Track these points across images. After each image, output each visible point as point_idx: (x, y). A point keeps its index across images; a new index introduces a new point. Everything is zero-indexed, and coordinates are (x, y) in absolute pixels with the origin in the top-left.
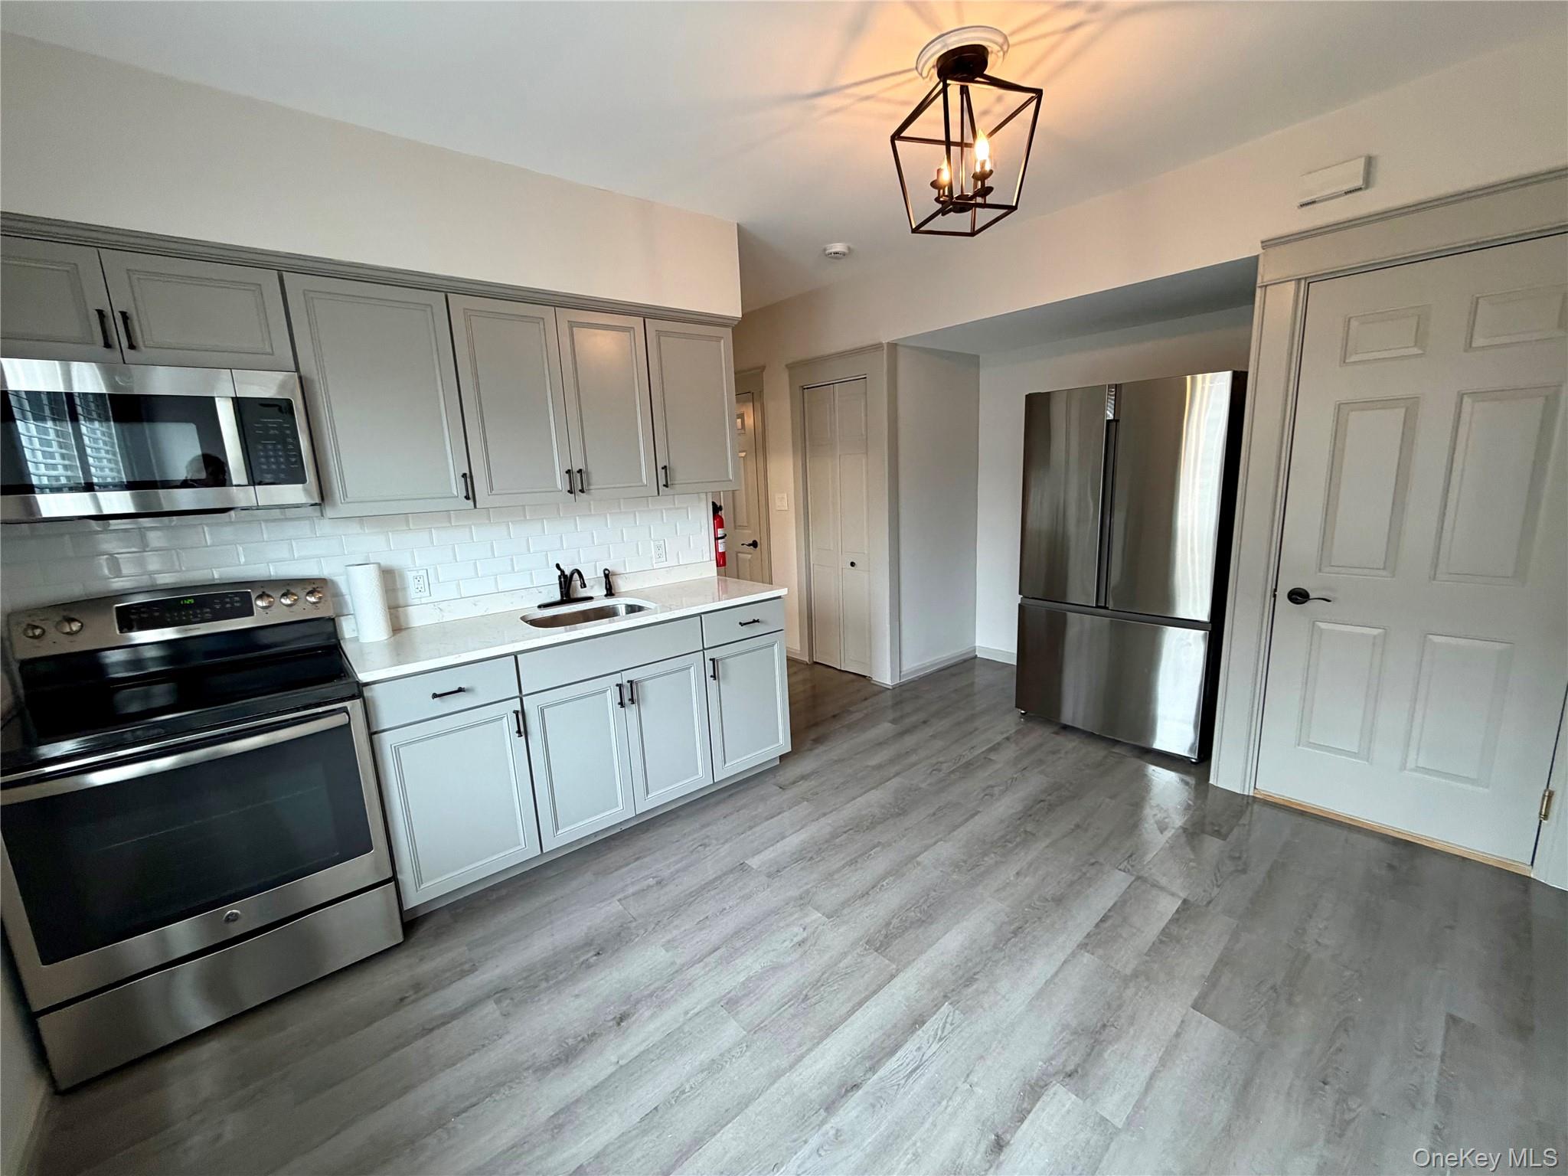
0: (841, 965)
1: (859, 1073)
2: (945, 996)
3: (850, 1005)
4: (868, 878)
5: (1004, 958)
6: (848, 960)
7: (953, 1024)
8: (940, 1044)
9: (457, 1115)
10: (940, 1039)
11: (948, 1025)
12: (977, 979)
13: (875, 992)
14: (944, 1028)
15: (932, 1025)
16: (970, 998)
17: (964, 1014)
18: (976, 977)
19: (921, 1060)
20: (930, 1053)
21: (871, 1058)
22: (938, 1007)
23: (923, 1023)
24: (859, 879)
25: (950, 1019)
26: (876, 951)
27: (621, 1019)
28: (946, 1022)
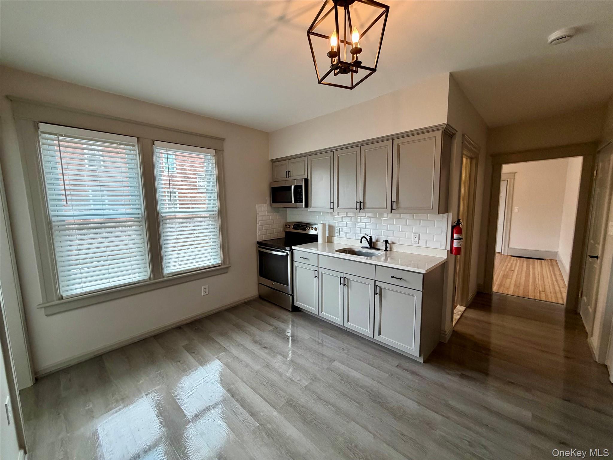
0: (280, 391)
1: (237, 397)
2: (262, 425)
3: (262, 394)
4: (332, 400)
5: (281, 454)
6: (282, 394)
7: (249, 426)
8: (242, 421)
9: (245, 333)
10: (244, 421)
11: (249, 424)
12: (269, 438)
13: (267, 401)
14: (248, 422)
15: (251, 419)
16: (260, 434)
17: (253, 430)
18: (271, 438)
19: (237, 414)
20: (239, 417)
21: (241, 400)
22: (258, 421)
23: (251, 416)
24: (331, 396)
25: (252, 425)
26: (287, 402)
27: (265, 348)
28: (250, 423)
